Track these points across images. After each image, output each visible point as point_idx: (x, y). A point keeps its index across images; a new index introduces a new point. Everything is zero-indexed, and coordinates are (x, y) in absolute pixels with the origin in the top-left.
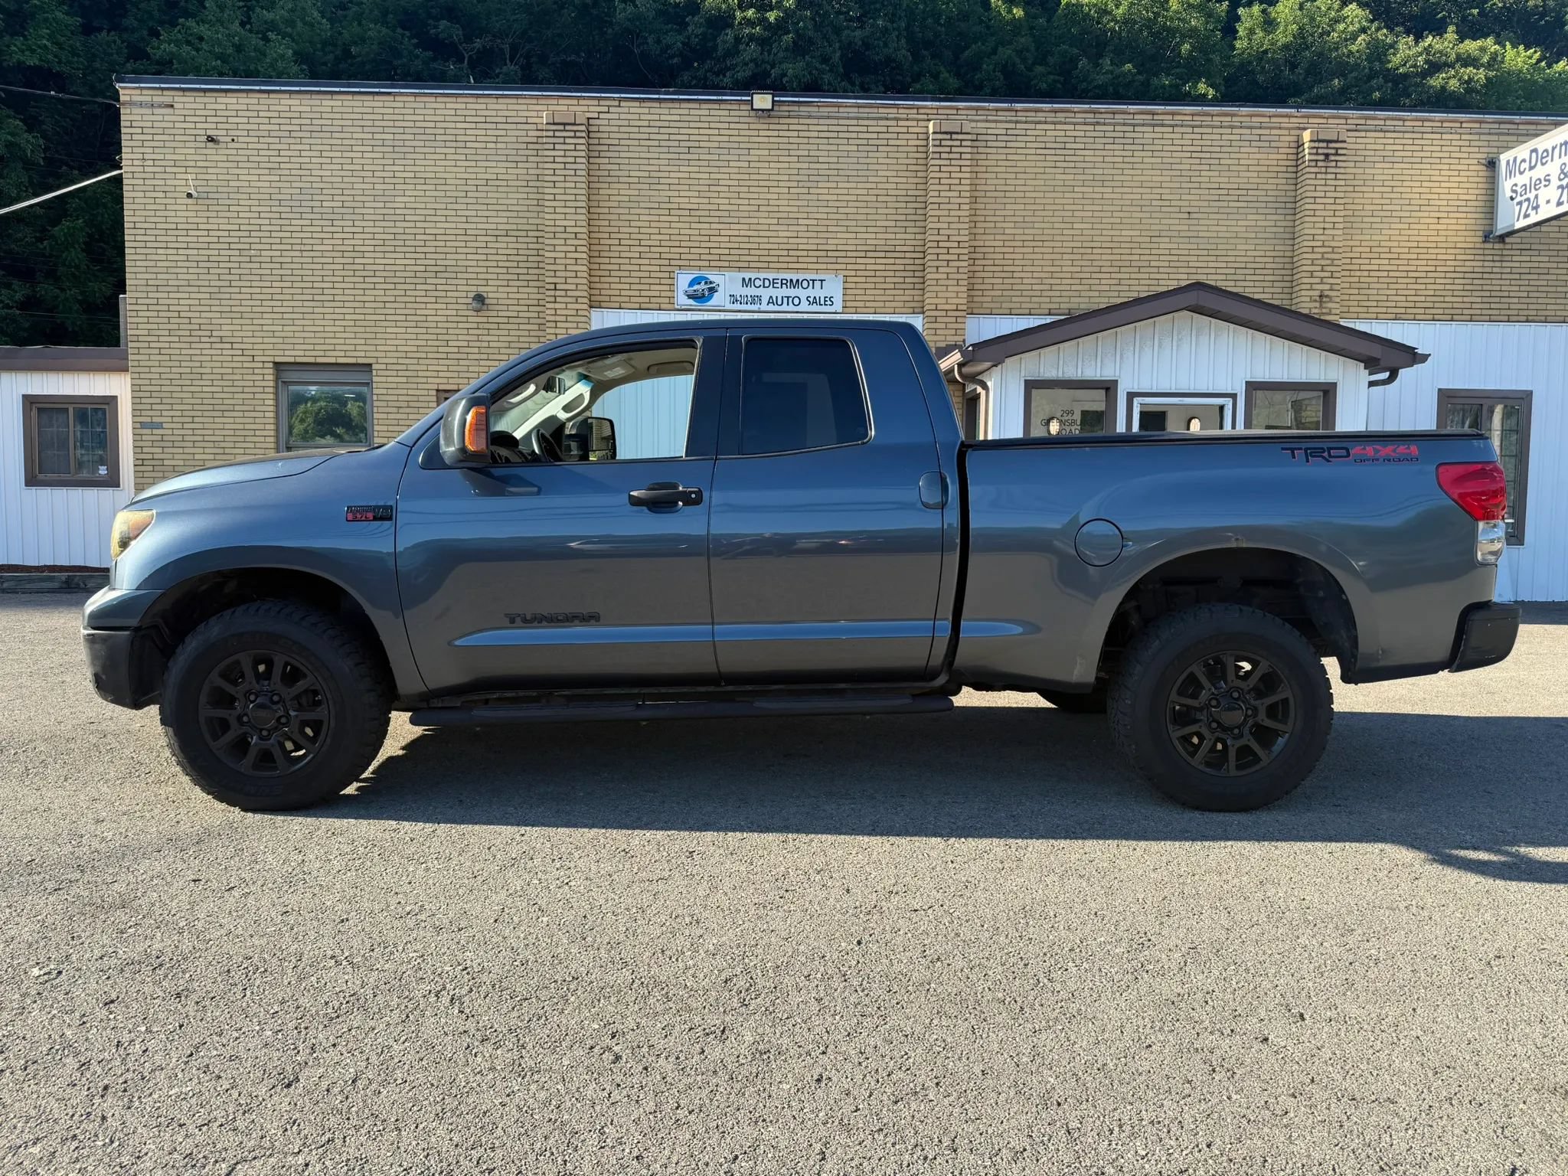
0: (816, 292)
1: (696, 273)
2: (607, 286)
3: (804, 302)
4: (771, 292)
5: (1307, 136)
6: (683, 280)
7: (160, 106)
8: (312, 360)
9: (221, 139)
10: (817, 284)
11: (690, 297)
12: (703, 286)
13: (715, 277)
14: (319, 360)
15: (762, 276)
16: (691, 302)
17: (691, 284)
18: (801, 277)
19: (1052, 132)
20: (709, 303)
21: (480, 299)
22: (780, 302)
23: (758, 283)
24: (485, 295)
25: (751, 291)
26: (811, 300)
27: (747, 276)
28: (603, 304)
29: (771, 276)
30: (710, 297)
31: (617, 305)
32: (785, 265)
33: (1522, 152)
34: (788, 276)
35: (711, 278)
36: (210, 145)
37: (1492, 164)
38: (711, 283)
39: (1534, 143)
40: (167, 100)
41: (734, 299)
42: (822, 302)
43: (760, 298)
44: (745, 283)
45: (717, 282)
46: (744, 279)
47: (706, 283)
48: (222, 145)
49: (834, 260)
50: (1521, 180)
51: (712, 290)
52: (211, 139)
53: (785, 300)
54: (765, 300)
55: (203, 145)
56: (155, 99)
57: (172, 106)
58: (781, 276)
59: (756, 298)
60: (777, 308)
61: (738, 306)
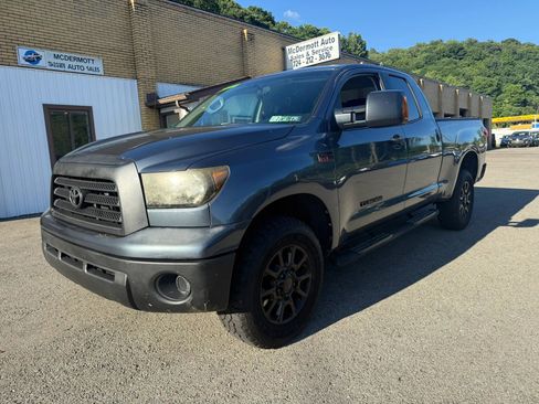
0: (92, 65)
1: (29, 49)
3: (86, 69)
4: (70, 63)
5: (245, 31)
6: (22, 52)
10: (91, 61)
11: (26, 60)
12: (32, 56)
13: (40, 53)
15: (64, 54)
16: (27, 63)
17: (26, 54)
18: (82, 57)
19: (174, 13)
20: (37, 65)
22: (74, 68)
23: (62, 57)
25: (59, 61)
26: (89, 68)
27: (56, 53)
29: (68, 55)
30: (37, 62)
32: (74, 51)
33: (294, 46)
34: (76, 56)
35: (38, 52)
37: (284, 49)
38: (38, 55)
39: (298, 44)
41: (51, 64)
42: (94, 70)
43: (64, 65)
45: (41, 55)
46: (55, 55)
47: (35, 55)
50: (295, 55)
51: (39, 59)
53: (77, 67)
54: (66, 66)
59: (62, 65)
60: (73, 70)
61: (53, 68)
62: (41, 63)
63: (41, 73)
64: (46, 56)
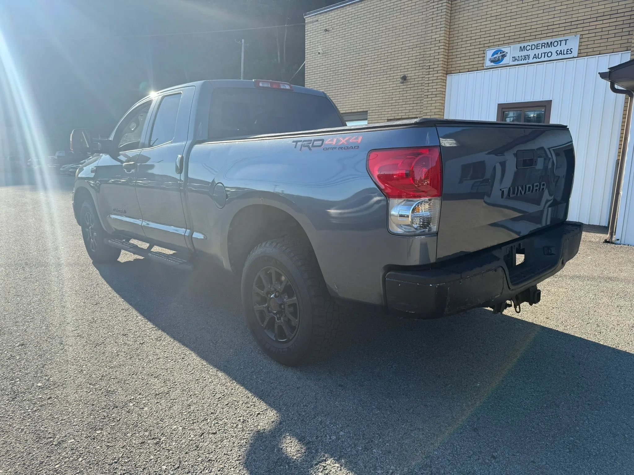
0: (563, 47)
1: (497, 48)
2: (454, 63)
3: (554, 54)
4: (536, 52)
6: (489, 54)
7: (315, 22)
8: (350, 111)
9: (330, 29)
10: (563, 43)
11: (492, 61)
12: (499, 55)
13: (505, 49)
14: (353, 111)
15: (530, 44)
16: (492, 64)
17: (493, 55)
18: (553, 40)
20: (501, 63)
21: (404, 78)
22: (540, 57)
23: (528, 48)
24: (407, 75)
25: (525, 53)
26: (558, 52)
27: (522, 45)
28: (452, 72)
29: (535, 43)
30: (502, 60)
31: (458, 71)
32: (545, 35)
34: (545, 41)
35: (504, 50)
36: (327, 32)
38: (503, 52)
40: (316, 19)
41: (515, 59)
42: (565, 53)
43: (529, 56)
44: (521, 49)
45: (506, 51)
46: (521, 47)
47: (501, 53)
48: (330, 32)
49: (575, 27)
51: (504, 56)
52: (326, 30)
53: (543, 55)
54: (531, 57)
55: (325, 33)
56: (314, 19)
57: (318, 21)
58: (541, 42)
59: (527, 57)
60: (538, 60)
61: (516, 63)
62: (506, 61)
63: (504, 70)
64: (512, 51)
